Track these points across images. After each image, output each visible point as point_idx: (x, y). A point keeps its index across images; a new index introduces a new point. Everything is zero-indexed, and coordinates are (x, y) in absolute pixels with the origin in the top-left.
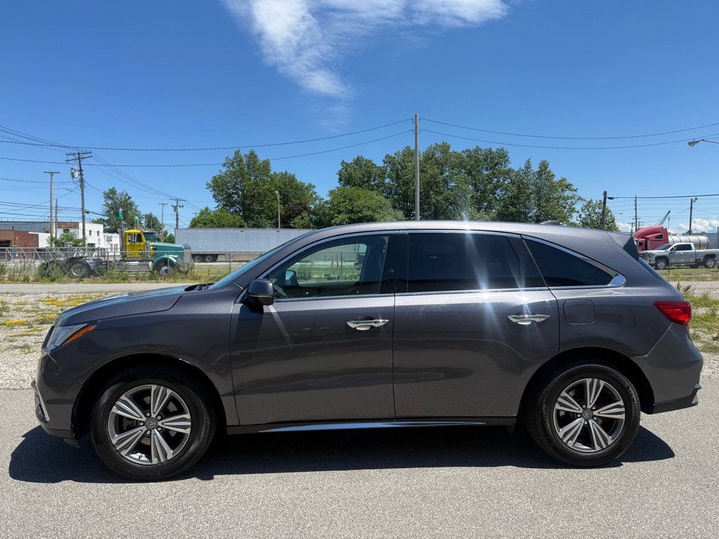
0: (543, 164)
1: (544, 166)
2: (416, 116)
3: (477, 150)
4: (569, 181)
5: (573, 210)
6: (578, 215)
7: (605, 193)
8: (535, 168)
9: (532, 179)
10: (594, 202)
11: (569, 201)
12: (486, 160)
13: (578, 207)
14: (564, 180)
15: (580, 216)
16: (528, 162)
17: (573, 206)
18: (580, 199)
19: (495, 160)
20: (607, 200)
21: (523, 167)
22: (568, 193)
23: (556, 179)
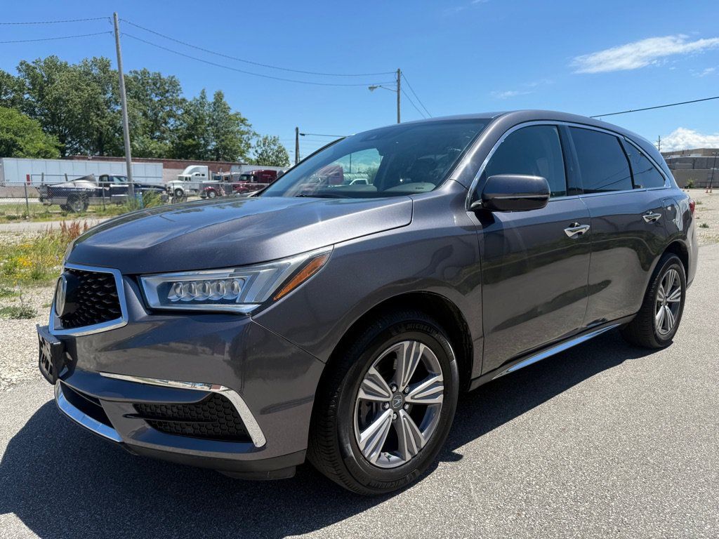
0: (218, 95)
1: (219, 96)
2: (115, 15)
3: (144, 73)
4: (243, 116)
5: (249, 146)
6: (254, 150)
7: (297, 129)
8: (210, 99)
9: (207, 110)
10: (269, 138)
11: (245, 136)
12: (155, 84)
13: (253, 142)
14: (237, 114)
15: (256, 151)
16: (203, 92)
17: (249, 142)
18: (255, 134)
19: (165, 87)
20: (300, 137)
21: (198, 97)
22: (243, 128)
23: (232, 112)
